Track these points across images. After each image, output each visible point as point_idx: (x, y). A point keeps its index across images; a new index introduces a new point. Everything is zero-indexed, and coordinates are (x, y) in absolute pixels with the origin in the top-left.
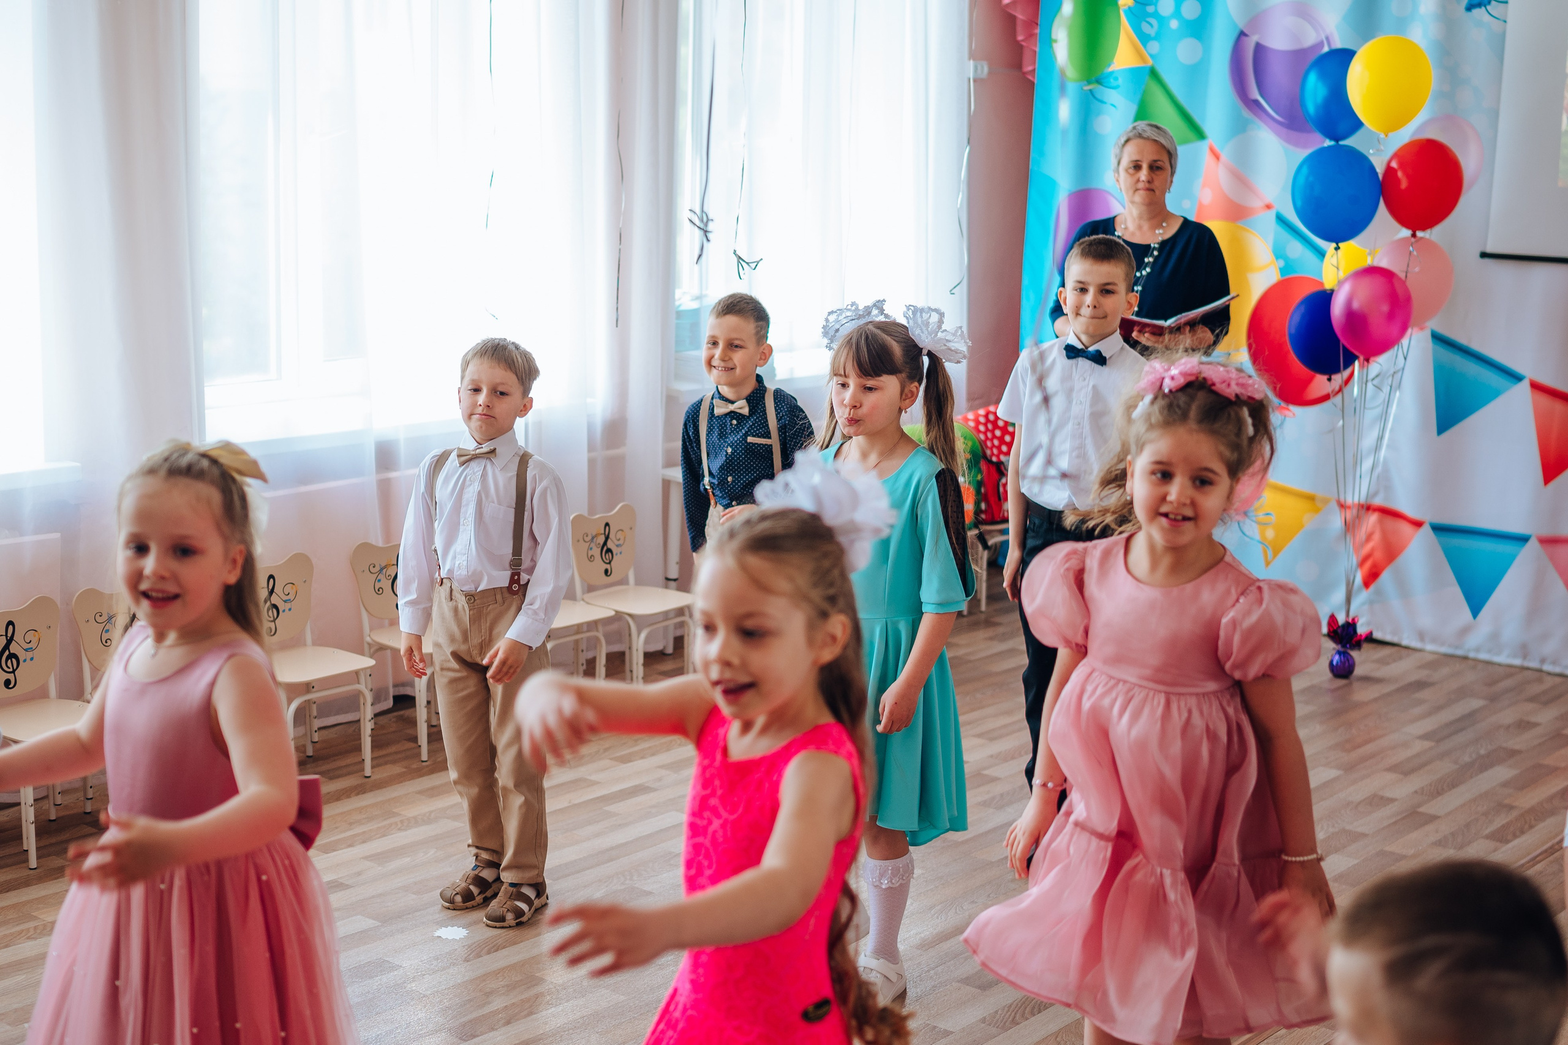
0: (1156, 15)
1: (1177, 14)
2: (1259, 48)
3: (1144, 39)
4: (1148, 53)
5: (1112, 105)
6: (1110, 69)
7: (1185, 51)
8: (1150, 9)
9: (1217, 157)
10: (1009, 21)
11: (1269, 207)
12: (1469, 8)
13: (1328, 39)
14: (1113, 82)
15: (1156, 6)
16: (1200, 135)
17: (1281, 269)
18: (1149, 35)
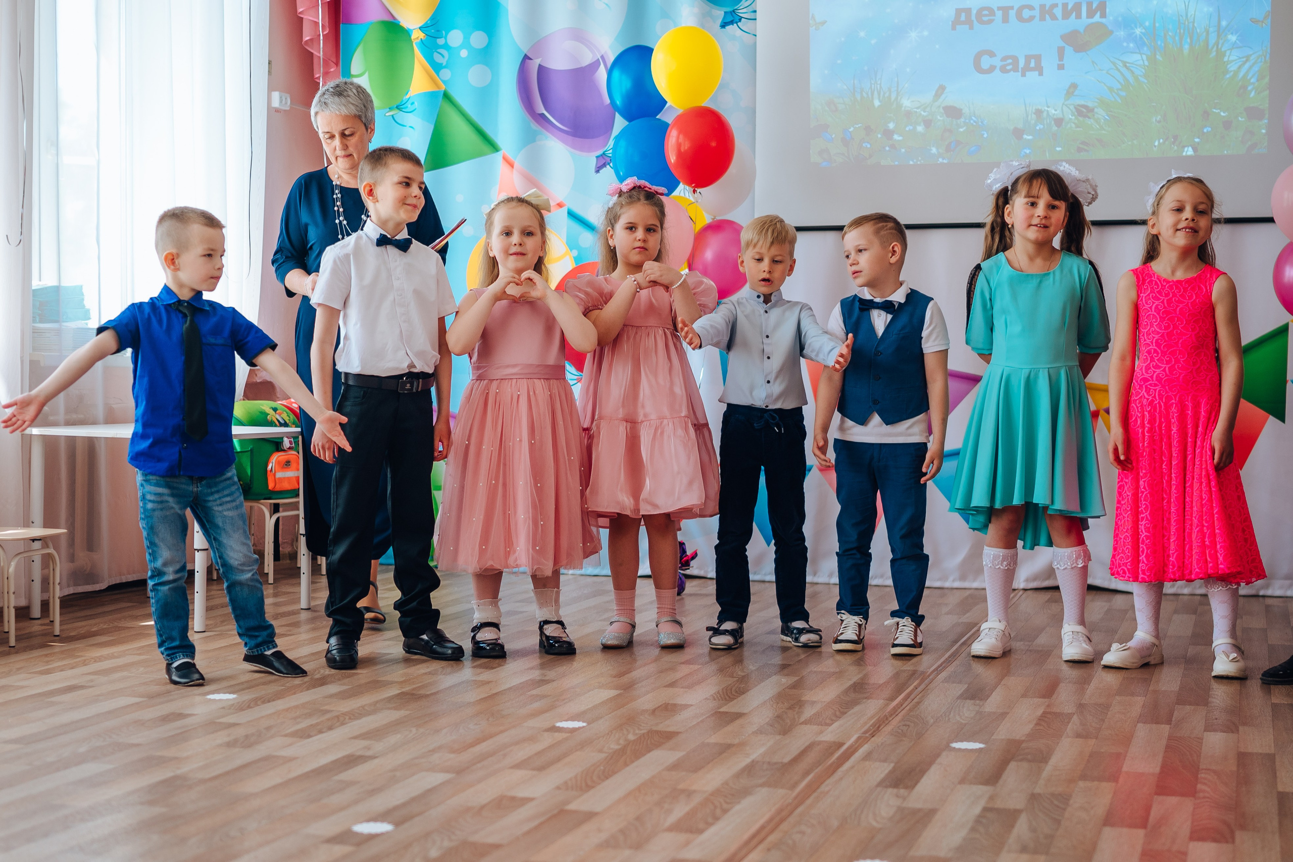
0: (446, 46)
1: (466, 44)
2: (541, 68)
3: (437, 67)
4: (441, 80)
5: (411, 127)
6: (408, 97)
7: (474, 76)
8: (441, 42)
9: (512, 165)
10: (306, 60)
11: (560, 205)
12: (724, 25)
13: (602, 57)
14: (410, 107)
15: (446, 39)
16: (495, 148)
17: (576, 259)
18: (442, 64)
